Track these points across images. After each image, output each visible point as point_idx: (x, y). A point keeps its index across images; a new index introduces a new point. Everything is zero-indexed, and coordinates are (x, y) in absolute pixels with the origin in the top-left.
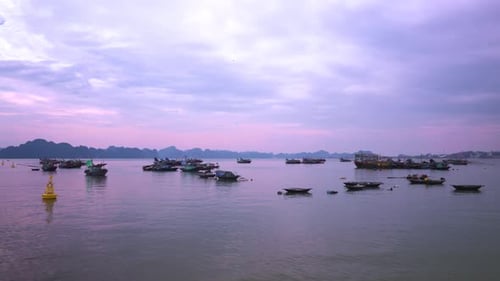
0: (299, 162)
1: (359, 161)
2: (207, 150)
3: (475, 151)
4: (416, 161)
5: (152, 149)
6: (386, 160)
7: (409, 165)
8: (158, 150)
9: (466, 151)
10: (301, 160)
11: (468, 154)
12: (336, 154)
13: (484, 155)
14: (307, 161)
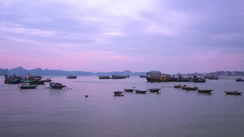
0: (108, 78)
1: (149, 77)
2: (46, 70)
3: (224, 71)
4: (184, 77)
5: (5, 69)
6: (165, 76)
7: (180, 79)
8: (9, 69)
9: (218, 71)
10: (111, 77)
11: (220, 73)
12: (136, 73)
13: (230, 74)
14: (114, 77)
